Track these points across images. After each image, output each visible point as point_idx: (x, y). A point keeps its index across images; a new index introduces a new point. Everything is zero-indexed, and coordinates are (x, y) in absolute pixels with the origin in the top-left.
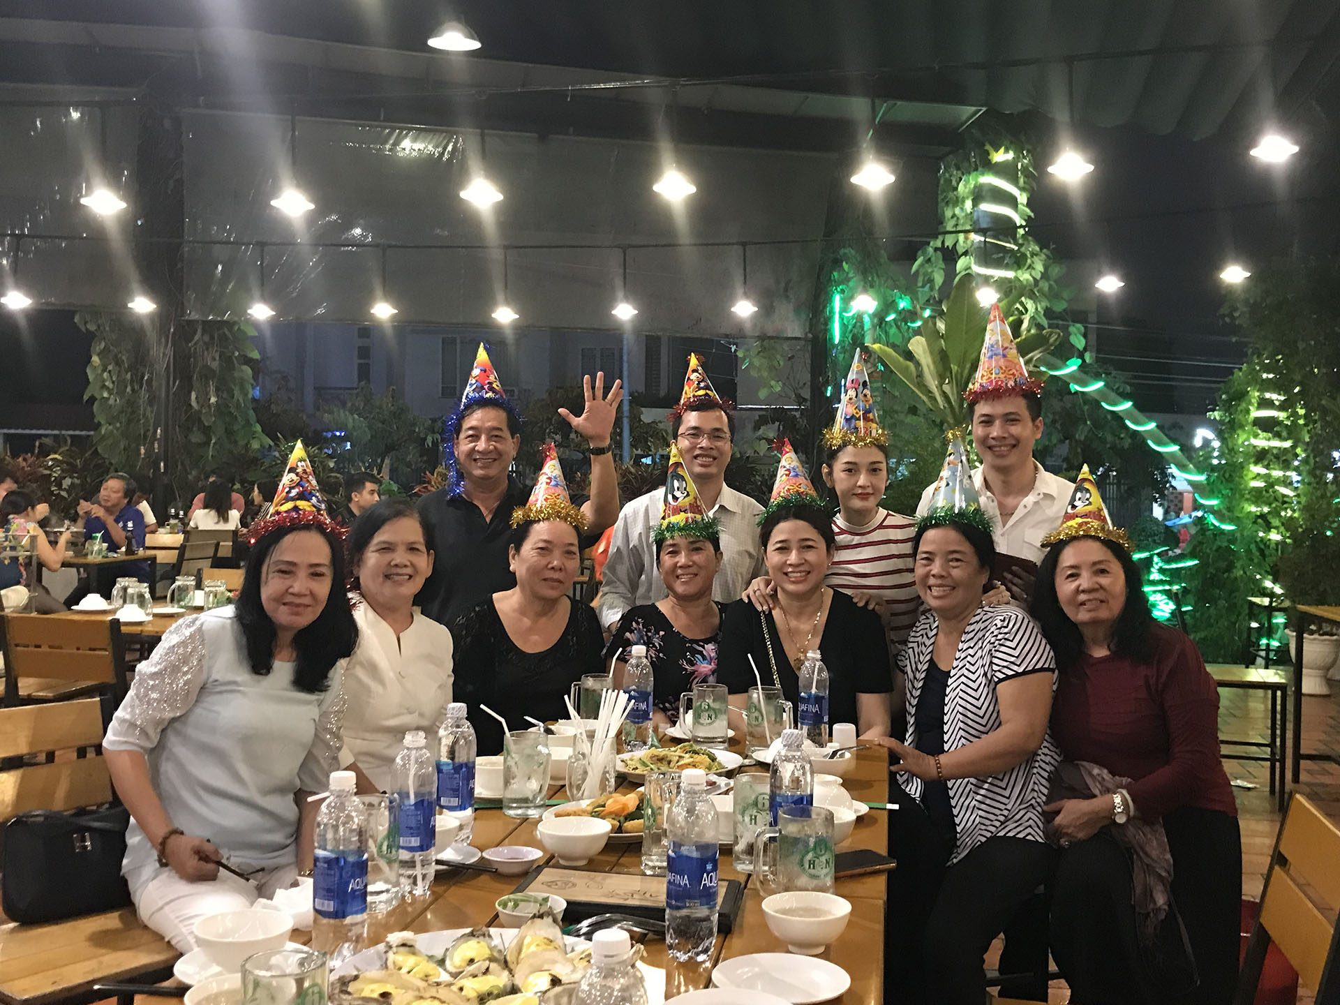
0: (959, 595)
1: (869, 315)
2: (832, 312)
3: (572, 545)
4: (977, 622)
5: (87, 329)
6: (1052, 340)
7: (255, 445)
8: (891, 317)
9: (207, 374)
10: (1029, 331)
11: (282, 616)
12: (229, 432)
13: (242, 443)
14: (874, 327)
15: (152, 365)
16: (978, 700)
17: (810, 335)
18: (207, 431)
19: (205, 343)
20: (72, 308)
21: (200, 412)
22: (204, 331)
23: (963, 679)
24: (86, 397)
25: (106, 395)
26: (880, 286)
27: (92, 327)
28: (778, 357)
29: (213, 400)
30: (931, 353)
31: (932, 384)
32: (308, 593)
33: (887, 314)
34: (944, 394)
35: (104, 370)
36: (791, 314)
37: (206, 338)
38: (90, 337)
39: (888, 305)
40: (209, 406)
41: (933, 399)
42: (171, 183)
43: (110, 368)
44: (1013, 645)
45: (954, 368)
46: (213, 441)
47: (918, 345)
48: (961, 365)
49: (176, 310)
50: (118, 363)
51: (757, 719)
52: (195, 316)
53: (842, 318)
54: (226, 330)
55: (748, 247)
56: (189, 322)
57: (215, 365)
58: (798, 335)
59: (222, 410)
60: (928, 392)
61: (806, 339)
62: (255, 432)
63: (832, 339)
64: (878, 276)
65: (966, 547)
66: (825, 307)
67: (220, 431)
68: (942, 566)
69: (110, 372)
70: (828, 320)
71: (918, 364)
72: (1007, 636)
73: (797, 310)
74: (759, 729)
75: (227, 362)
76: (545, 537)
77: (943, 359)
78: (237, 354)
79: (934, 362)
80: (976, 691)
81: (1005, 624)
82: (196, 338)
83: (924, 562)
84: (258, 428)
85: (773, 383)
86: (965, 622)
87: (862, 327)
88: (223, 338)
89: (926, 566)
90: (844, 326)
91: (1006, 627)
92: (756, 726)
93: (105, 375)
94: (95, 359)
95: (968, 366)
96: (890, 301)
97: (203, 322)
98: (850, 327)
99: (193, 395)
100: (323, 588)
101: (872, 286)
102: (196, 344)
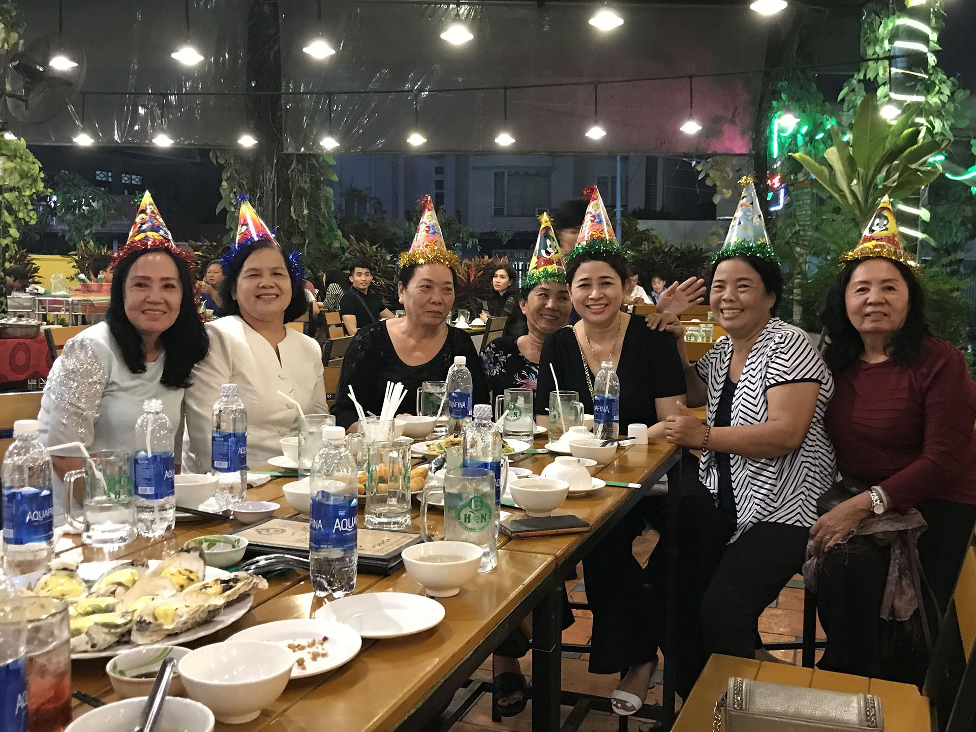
0: (746, 318)
1: (802, 135)
2: (771, 132)
3: (449, 283)
4: (761, 341)
5: (217, 162)
6: (943, 146)
7: (336, 244)
8: (820, 136)
9: (301, 193)
10: (924, 138)
11: (142, 322)
12: (319, 236)
13: (327, 244)
14: (806, 144)
15: (262, 188)
16: (756, 406)
17: (753, 152)
18: (303, 234)
19: (299, 171)
20: (207, 147)
21: (297, 221)
22: (298, 162)
23: (745, 389)
24: (218, 211)
25: (233, 209)
26: (811, 112)
27: (222, 161)
28: (728, 170)
29: (306, 212)
30: (841, 158)
31: (843, 184)
32: (162, 301)
33: (816, 134)
34: (853, 193)
35: (231, 191)
36: (738, 137)
37: (300, 167)
38: (221, 168)
39: (817, 126)
40: (303, 217)
41: (844, 196)
42: (272, 52)
43: (235, 190)
44: (786, 357)
45: (861, 170)
46: (307, 242)
47: (832, 154)
48: (867, 168)
49: (278, 146)
50: (241, 186)
51: (555, 416)
52: (291, 150)
53: (779, 137)
54: (314, 161)
55: (694, 79)
56: (287, 155)
57: (306, 187)
58: (744, 152)
59: (313, 220)
60: (840, 191)
61: (749, 155)
62: (336, 236)
63: (771, 155)
64: (809, 103)
65: (753, 275)
66: (765, 130)
67: (311, 234)
68: (732, 294)
69: (235, 193)
70: (768, 139)
71: (830, 167)
72: (782, 350)
73: (743, 133)
74: (557, 425)
75: (316, 184)
76: (427, 277)
77: (850, 163)
78: (322, 179)
79: (844, 166)
80: (755, 398)
81: (782, 340)
82: (293, 166)
83: (717, 289)
84: (340, 233)
85: (724, 190)
86: (752, 341)
87: (796, 145)
88: (312, 167)
89: (718, 292)
90: (781, 145)
91: (783, 343)
92: (555, 422)
93: (232, 195)
94: (224, 183)
95: (873, 169)
96: (820, 122)
97: (297, 154)
98: (787, 145)
99: (292, 210)
100: (175, 298)
101: (804, 111)
102: (292, 171)
